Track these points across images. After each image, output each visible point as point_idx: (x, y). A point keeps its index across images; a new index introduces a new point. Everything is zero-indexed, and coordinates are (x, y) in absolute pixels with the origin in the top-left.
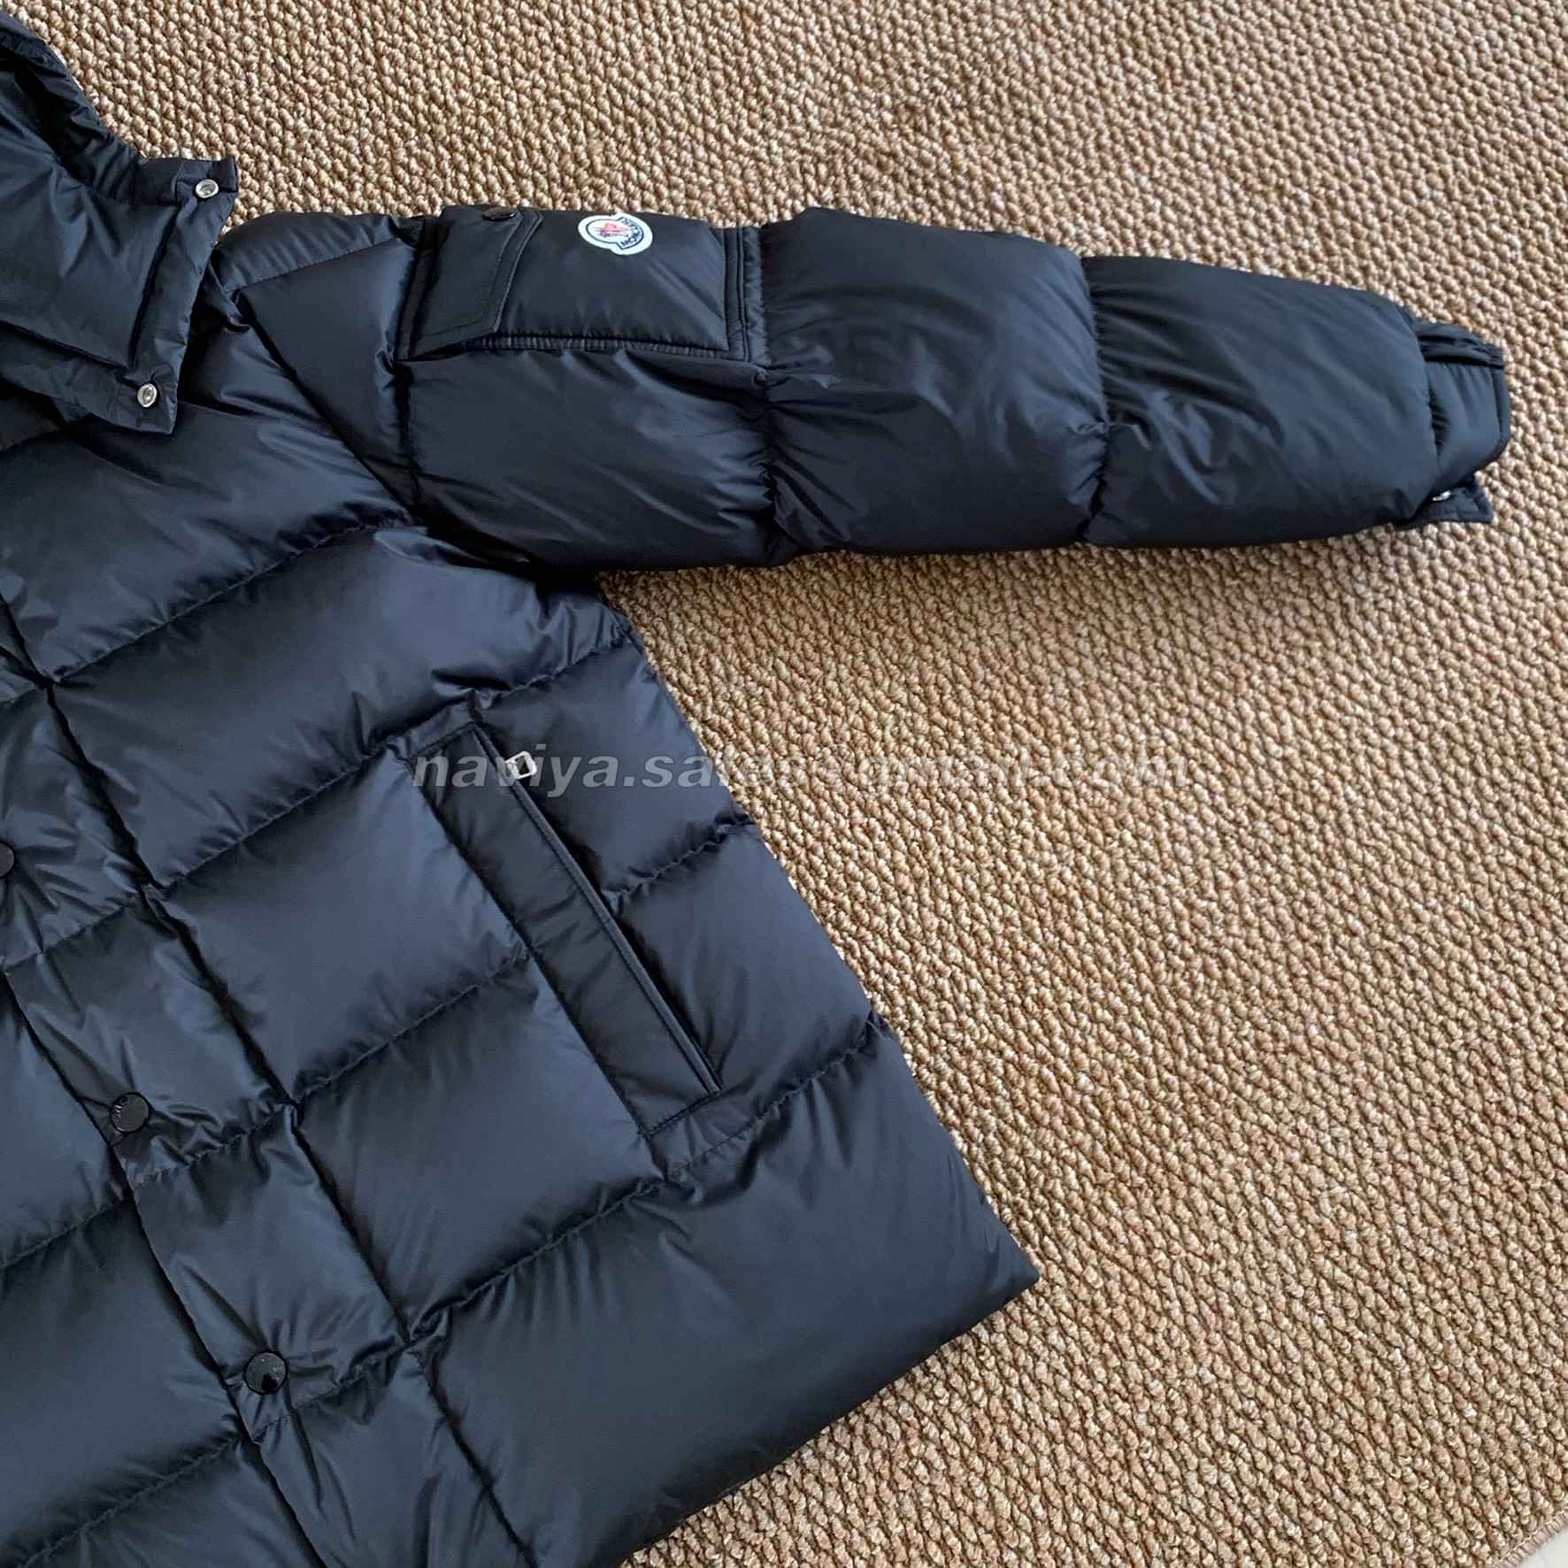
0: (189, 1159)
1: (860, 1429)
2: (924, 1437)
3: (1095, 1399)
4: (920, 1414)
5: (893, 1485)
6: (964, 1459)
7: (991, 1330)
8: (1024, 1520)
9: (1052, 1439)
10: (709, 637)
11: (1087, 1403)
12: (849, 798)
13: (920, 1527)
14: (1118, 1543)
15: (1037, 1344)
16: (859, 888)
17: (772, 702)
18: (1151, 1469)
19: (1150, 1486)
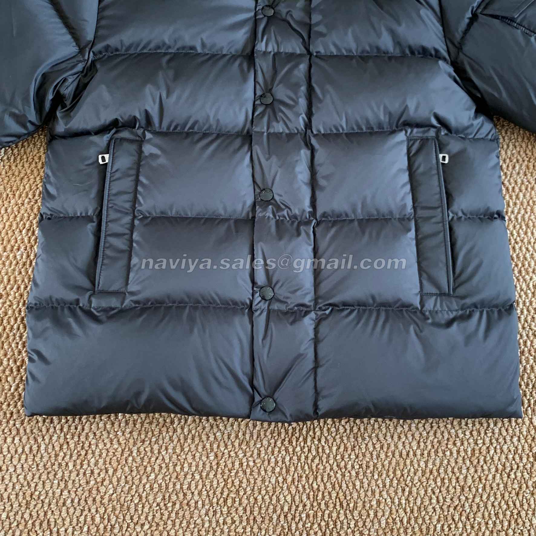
0: (278, 218)
1: (435, 428)
2: (454, 444)
3: (518, 467)
4: (457, 436)
5: (436, 452)
6: (464, 459)
7: (495, 424)
8: (474, 490)
9: (497, 470)
10: (519, 157)
11: (515, 467)
13: (438, 471)
14: (501, 516)
15: (508, 438)
16: (526, 263)
17: (529, 189)
18: (525, 501)
19: (522, 505)
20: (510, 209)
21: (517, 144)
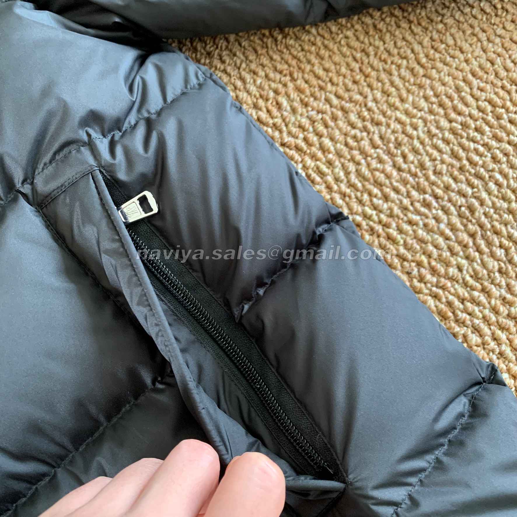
12: (405, 182)
16: (430, 248)
17: (331, 124)
20: (330, 179)
21: (253, 66)
